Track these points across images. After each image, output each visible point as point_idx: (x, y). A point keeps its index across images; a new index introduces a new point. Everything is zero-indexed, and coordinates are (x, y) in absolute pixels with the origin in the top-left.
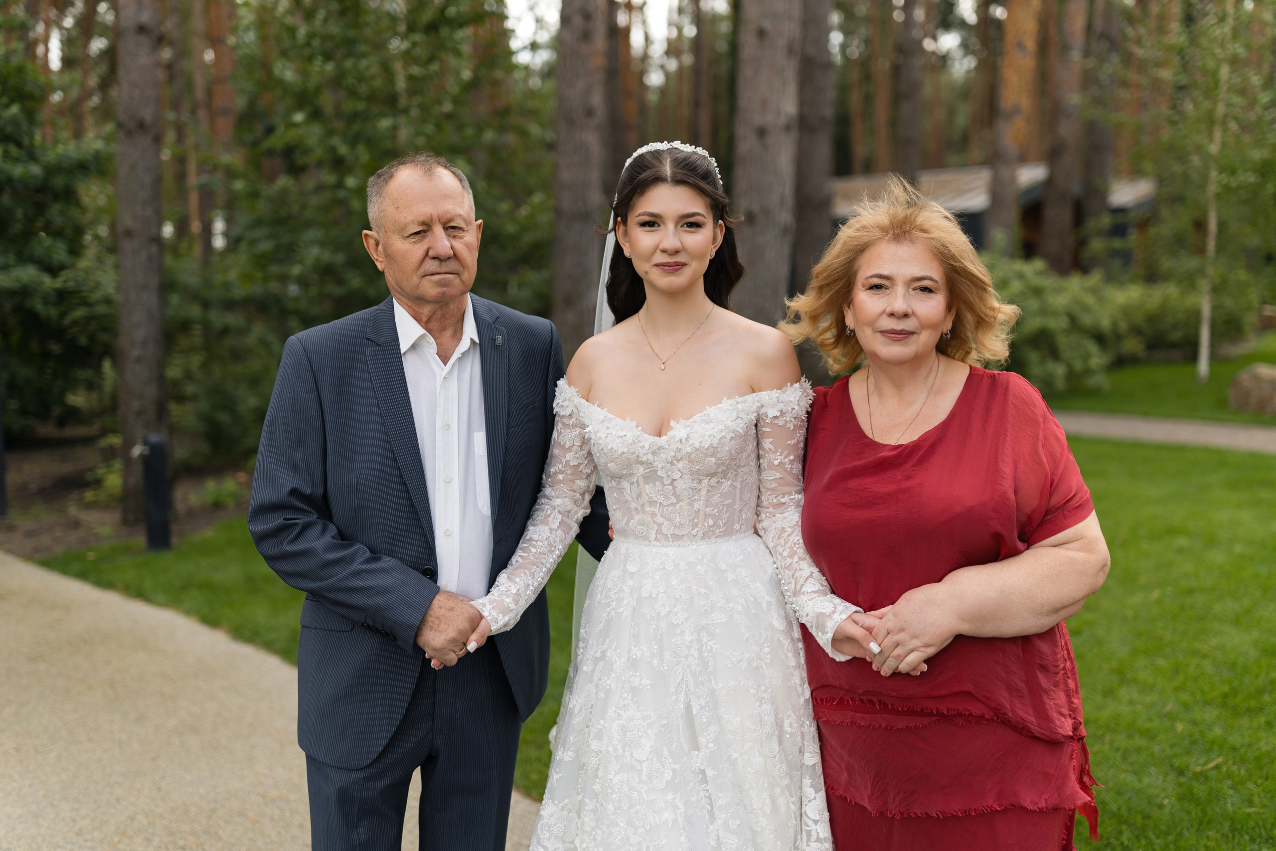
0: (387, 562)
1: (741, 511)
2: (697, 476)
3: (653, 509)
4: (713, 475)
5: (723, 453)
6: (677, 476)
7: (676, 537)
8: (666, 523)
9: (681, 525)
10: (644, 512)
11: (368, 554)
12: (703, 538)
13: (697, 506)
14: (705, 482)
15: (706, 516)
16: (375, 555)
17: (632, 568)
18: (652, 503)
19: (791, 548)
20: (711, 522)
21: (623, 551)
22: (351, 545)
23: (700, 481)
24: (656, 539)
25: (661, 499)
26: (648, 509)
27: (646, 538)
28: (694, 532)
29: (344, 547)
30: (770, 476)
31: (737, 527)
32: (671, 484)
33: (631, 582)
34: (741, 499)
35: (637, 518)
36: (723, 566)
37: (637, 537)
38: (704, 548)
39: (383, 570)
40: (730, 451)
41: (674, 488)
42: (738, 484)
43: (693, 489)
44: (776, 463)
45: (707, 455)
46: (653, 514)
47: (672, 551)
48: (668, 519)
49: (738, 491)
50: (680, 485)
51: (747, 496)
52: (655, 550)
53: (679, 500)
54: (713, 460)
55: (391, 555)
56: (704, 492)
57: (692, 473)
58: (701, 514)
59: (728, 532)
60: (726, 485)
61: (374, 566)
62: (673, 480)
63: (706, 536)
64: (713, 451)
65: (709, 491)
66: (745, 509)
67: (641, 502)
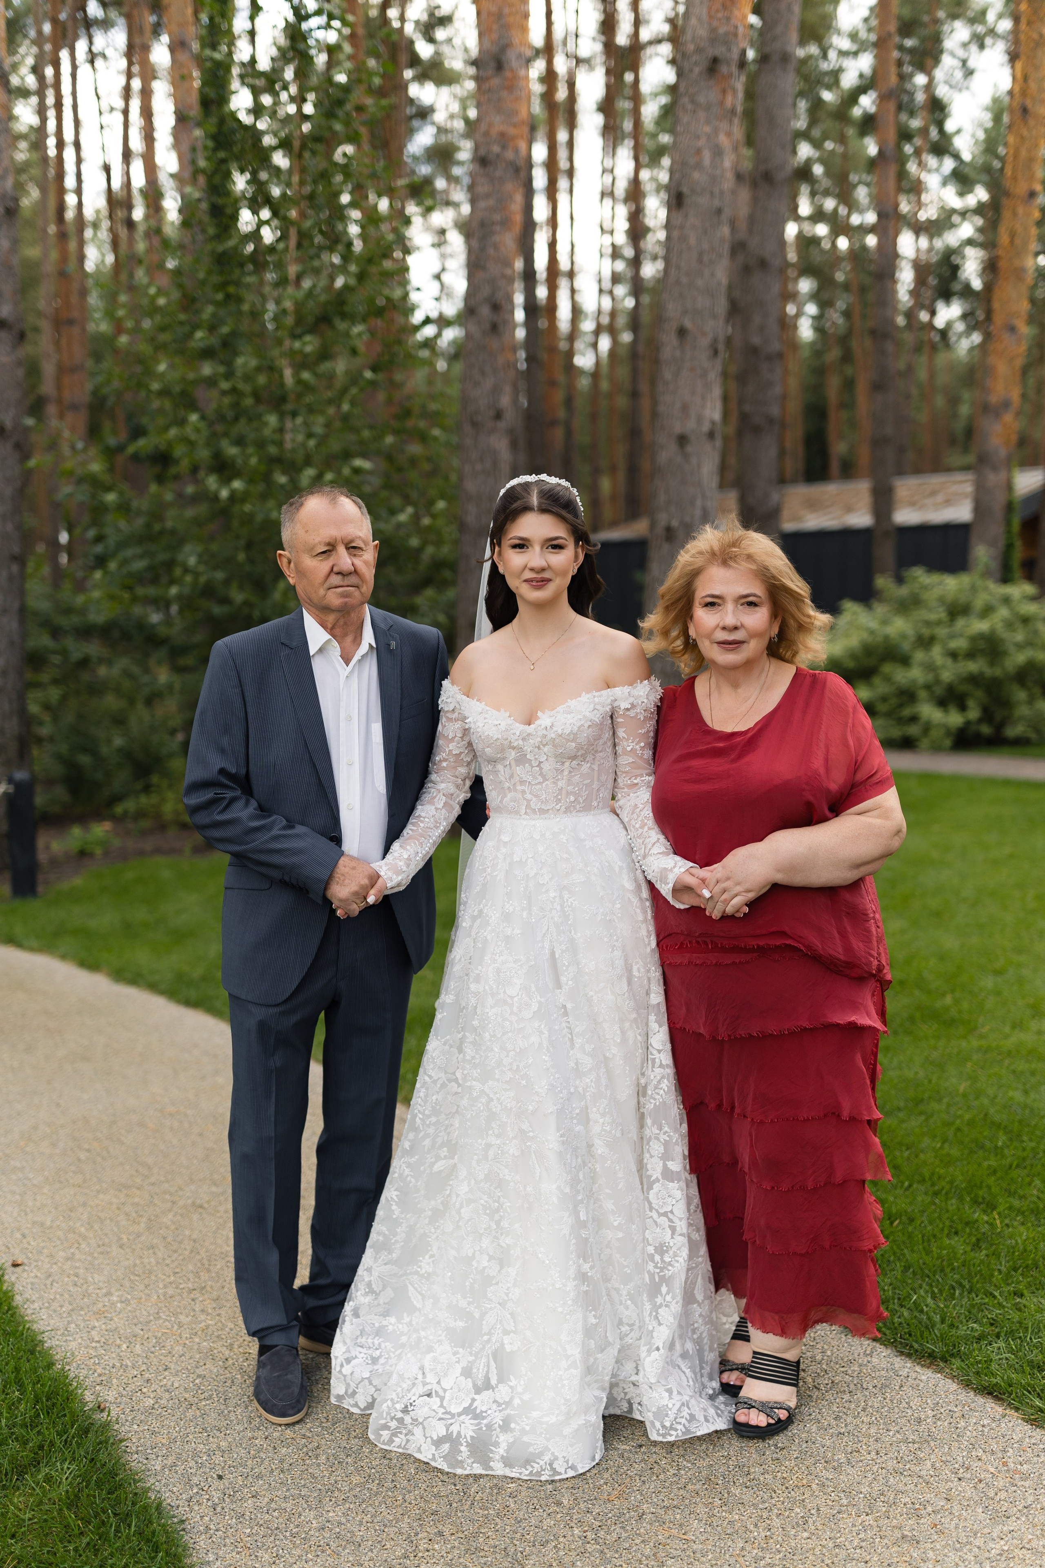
0: (300, 829)
1: (598, 790)
2: (561, 758)
3: (523, 787)
4: (573, 758)
5: (583, 738)
6: (543, 758)
7: (543, 811)
8: (534, 799)
9: (546, 801)
10: (515, 790)
11: (284, 822)
12: (565, 812)
13: (560, 784)
14: (567, 764)
15: (568, 794)
16: (290, 825)
17: (505, 838)
18: (522, 782)
19: (642, 821)
20: (572, 798)
21: (498, 825)
22: (269, 816)
23: (563, 763)
24: (526, 813)
25: (530, 779)
26: (518, 787)
27: (517, 813)
28: (558, 807)
29: (265, 817)
30: (625, 761)
31: (595, 803)
32: (538, 766)
33: (504, 850)
34: (599, 780)
35: (509, 795)
36: (582, 836)
37: (510, 812)
38: (567, 821)
39: (297, 836)
40: (587, 737)
41: (541, 769)
42: (596, 767)
43: (557, 770)
44: (629, 749)
45: (568, 740)
46: (524, 792)
47: (539, 824)
48: (536, 796)
49: (596, 773)
50: (546, 767)
51: (604, 778)
52: (525, 823)
53: (545, 780)
54: (574, 744)
55: (302, 824)
56: (566, 773)
57: (556, 756)
58: (564, 791)
59: (587, 808)
60: (585, 767)
61: (289, 832)
62: (540, 762)
63: (567, 810)
64: (573, 737)
65: (570, 772)
66: (602, 789)
67: (513, 781)
